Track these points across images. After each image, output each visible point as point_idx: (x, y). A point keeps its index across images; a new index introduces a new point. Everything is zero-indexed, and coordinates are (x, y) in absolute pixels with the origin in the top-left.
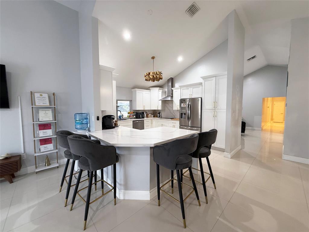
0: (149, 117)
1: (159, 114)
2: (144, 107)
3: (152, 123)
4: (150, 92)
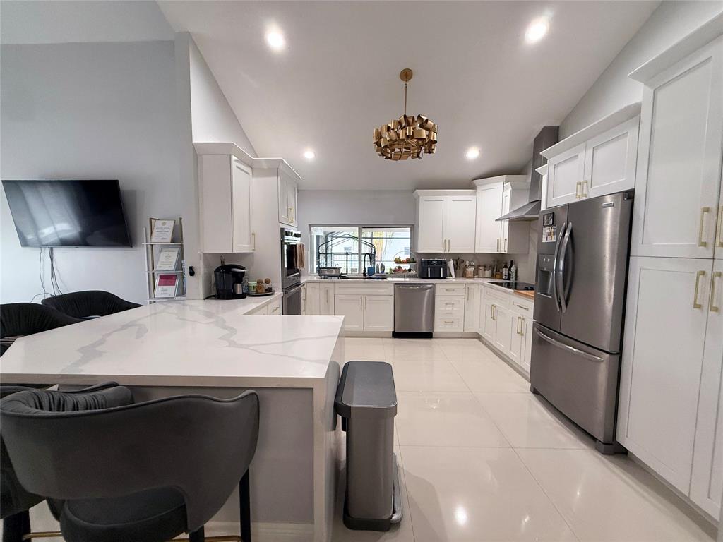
0: (469, 275)
1: (510, 270)
2: (447, 243)
3: (467, 295)
4: (475, 194)
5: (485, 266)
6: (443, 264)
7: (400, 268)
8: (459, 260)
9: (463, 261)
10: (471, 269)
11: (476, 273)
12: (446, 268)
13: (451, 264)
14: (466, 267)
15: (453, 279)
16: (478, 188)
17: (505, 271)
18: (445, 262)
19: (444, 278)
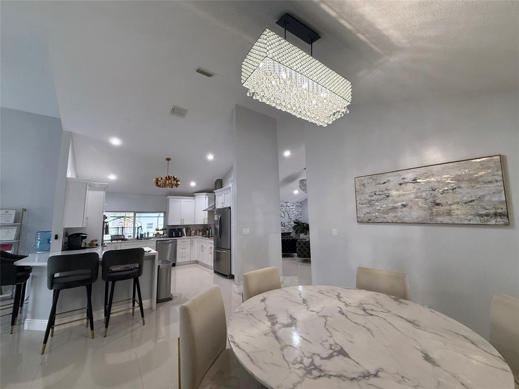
1: (209, 231)
2: (182, 220)
3: (192, 244)
4: (194, 199)
5: (199, 230)
6: (180, 230)
7: (158, 233)
8: (188, 228)
9: (189, 228)
10: (193, 232)
11: (195, 234)
12: (182, 232)
13: (184, 230)
14: (191, 231)
15: (185, 237)
16: (196, 197)
17: (207, 232)
18: (181, 229)
19: (181, 236)
